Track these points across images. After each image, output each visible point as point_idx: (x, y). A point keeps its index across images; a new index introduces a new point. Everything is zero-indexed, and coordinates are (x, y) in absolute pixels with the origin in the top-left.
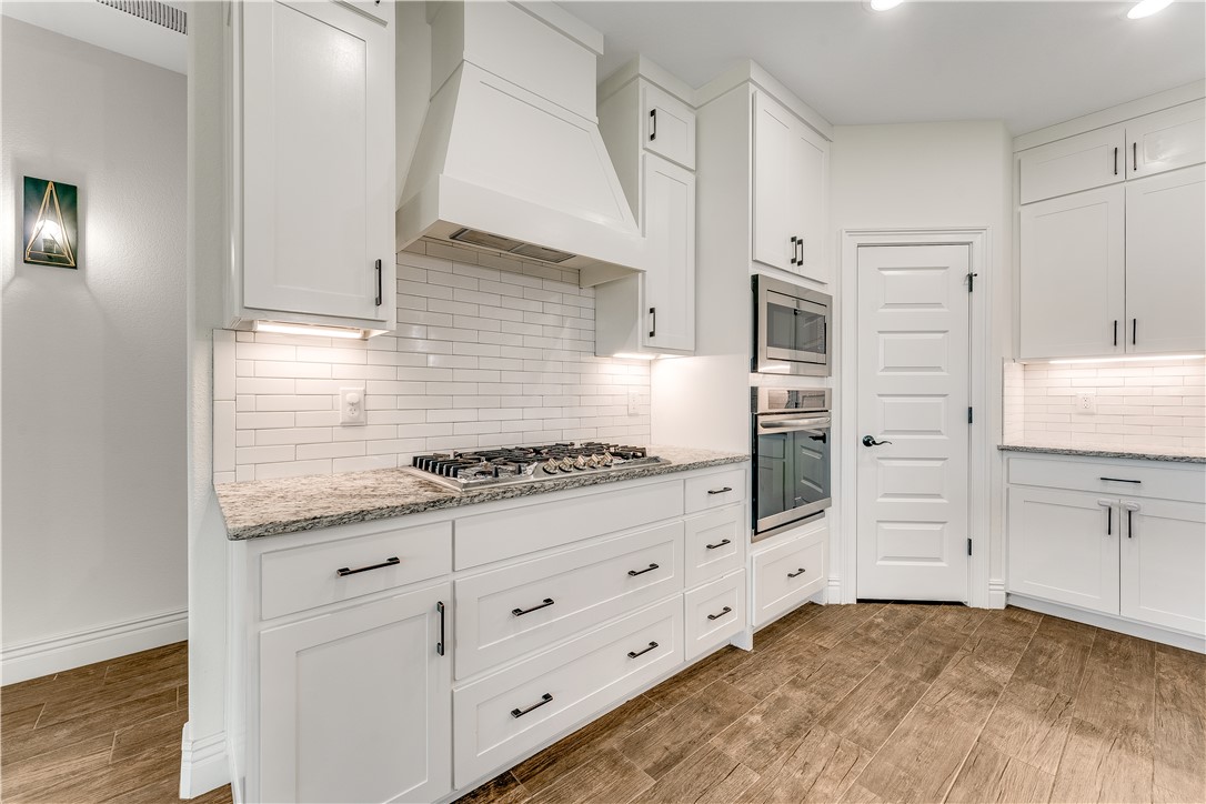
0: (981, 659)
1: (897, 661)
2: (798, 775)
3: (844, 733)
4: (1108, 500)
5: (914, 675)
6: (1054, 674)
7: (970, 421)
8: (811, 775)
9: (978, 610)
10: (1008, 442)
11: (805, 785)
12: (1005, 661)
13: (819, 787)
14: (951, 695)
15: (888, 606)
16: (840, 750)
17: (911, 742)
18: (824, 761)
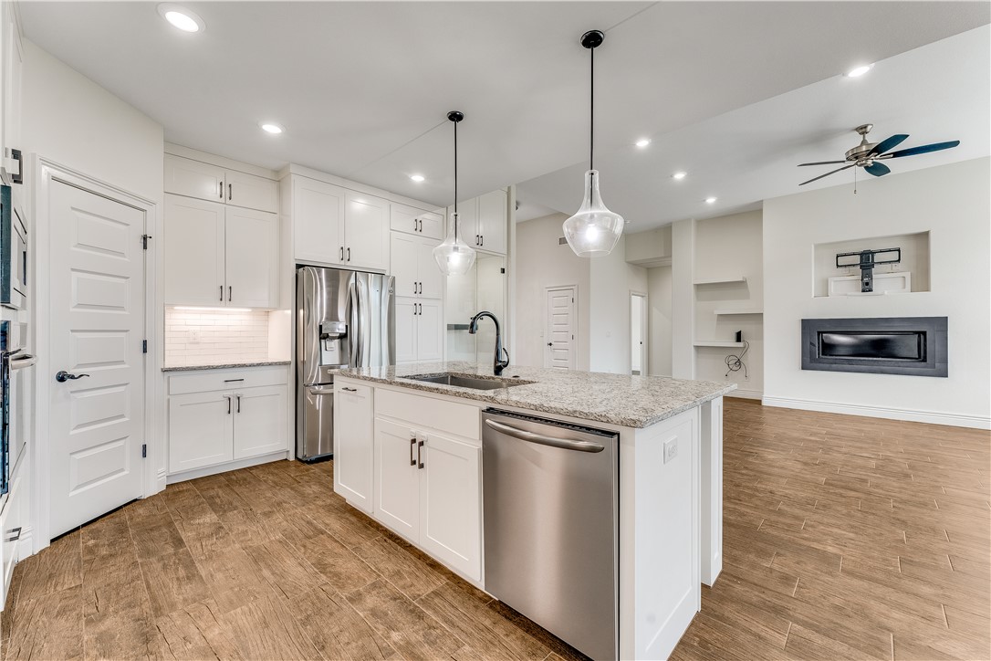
0: (193, 519)
1: (147, 553)
2: (190, 646)
3: (180, 606)
4: (228, 394)
5: (171, 550)
6: (231, 503)
7: (145, 351)
8: (197, 638)
9: (152, 498)
10: (168, 365)
11: (202, 644)
12: (204, 511)
13: (210, 636)
14: (204, 544)
15: (82, 531)
16: (191, 614)
17: (219, 576)
18: (192, 626)
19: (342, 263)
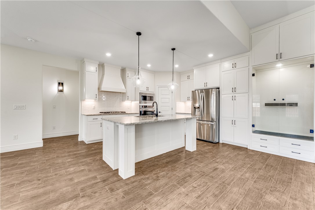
7: (172, 109)
19: (205, 87)
